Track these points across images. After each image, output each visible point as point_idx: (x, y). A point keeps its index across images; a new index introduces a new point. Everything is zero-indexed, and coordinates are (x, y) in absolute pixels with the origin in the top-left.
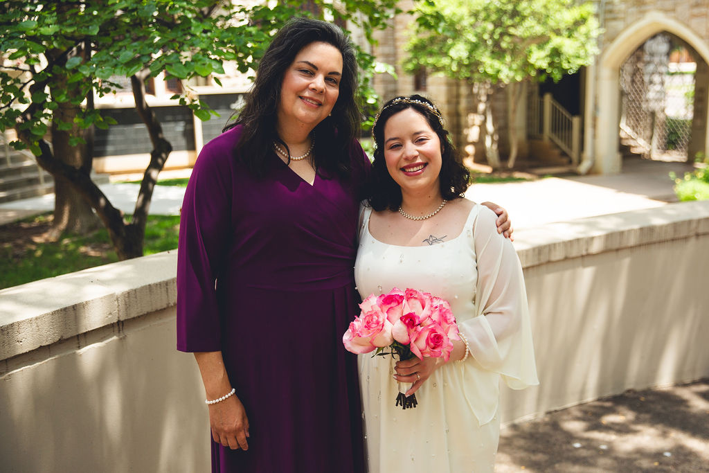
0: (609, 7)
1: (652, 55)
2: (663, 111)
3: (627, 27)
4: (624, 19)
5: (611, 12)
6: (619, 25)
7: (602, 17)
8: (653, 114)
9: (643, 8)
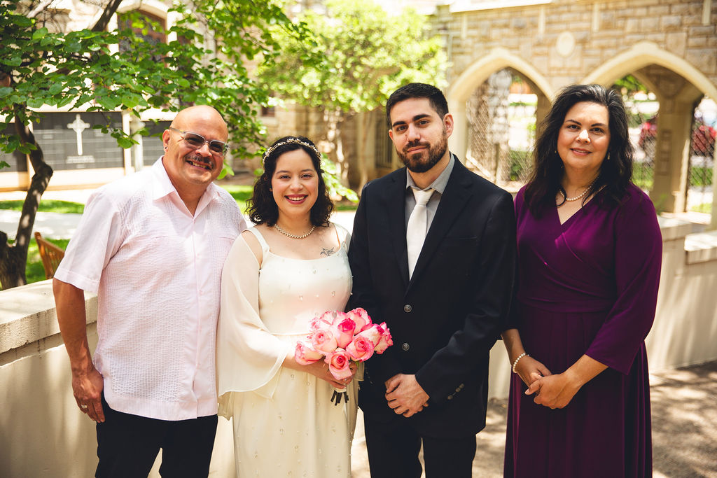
0: (457, 42)
1: (496, 88)
2: (506, 143)
3: (473, 62)
4: (471, 54)
5: (458, 46)
6: (466, 59)
7: (449, 50)
8: (497, 146)
9: (489, 44)
